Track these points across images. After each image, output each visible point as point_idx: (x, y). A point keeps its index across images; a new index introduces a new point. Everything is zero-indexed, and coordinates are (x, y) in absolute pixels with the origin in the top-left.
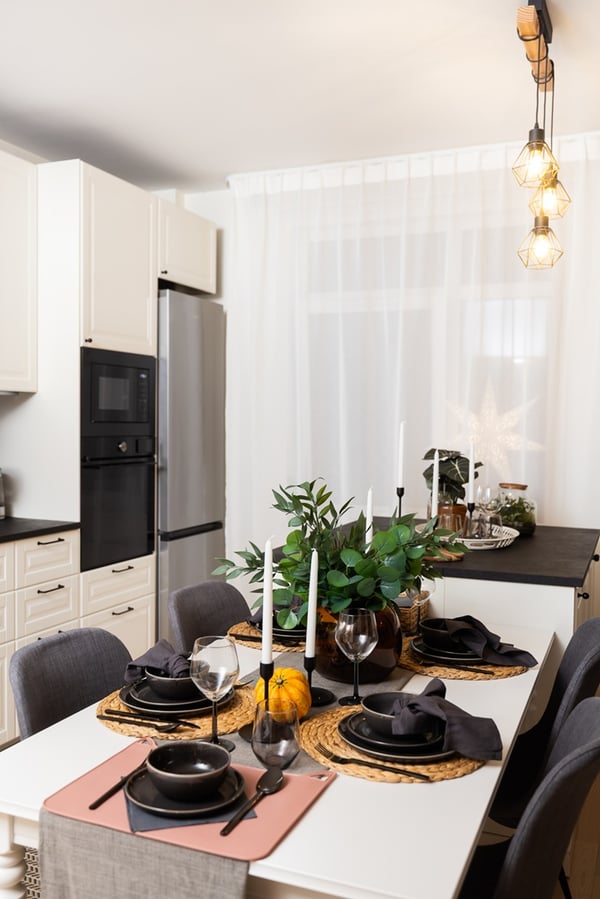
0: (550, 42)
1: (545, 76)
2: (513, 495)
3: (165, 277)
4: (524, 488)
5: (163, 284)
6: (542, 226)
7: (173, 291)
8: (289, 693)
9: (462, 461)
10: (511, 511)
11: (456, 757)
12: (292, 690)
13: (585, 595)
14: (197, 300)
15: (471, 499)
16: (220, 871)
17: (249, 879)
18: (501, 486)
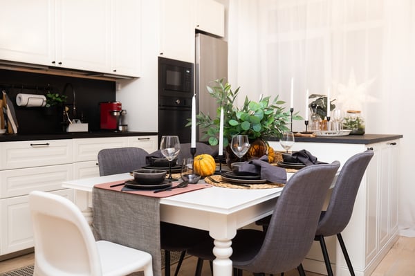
2: (354, 116)
3: (198, 28)
4: (359, 112)
5: (197, 31)
7: (202, 35)
8: (205, 163)
9: (326, 99)
10: (352, 123)
11: (268, 182)
12: (205, 161)
13: (372, 149)
14: (213, 38)
15: (328, 116)
16: (151, 203)
17: (161, 205)
18: (349, 112)
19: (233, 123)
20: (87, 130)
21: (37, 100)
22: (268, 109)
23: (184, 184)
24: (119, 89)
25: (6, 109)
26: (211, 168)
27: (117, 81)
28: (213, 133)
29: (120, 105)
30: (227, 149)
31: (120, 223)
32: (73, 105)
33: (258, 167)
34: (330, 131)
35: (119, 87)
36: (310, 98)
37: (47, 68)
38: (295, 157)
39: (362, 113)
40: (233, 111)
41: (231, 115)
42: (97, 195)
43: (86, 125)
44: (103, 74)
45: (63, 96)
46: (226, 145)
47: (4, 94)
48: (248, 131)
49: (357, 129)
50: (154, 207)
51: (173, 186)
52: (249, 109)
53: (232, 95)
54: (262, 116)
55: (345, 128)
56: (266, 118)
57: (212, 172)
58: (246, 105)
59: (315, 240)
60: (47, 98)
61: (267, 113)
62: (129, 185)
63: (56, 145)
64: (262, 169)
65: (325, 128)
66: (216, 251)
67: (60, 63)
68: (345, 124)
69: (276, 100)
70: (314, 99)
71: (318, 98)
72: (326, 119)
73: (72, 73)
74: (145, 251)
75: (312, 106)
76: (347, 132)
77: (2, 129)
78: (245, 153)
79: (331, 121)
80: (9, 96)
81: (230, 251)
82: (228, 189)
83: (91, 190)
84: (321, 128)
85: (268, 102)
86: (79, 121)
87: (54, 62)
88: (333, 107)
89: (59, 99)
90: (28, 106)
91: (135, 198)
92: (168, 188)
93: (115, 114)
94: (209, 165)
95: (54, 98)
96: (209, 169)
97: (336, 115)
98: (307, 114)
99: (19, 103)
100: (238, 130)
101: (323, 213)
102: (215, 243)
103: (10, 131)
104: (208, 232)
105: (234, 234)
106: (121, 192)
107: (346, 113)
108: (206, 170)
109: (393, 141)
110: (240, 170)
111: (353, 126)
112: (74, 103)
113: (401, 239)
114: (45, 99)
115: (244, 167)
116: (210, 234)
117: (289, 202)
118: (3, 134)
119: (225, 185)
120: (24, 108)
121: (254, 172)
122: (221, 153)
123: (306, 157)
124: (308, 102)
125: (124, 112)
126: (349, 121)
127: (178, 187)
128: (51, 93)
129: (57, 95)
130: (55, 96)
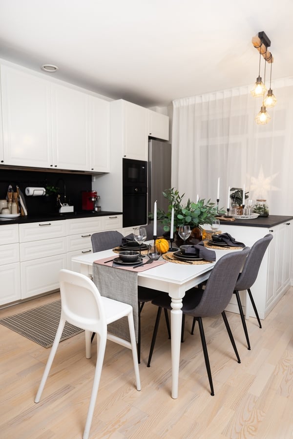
0: (269, 46)
1: (269, 58)
2: (262, 203)
3: (150, 135)
4: (265, 201)
5: (150, 138)
6: (263, 110)
7: (153, 140)
8: (162, 245)
9: (242, 191)
10: (260, 208)
11: (203, 260)
12: (163, 244)
13: (272, 231)
14: (161, 143)
15: (243, 204)
16: (132, 275)
17: (138, 276)
18: (258, 200)
19: (180, 217)
20: (72, 211)
21: (39, 191)
22: (203, 208)
23: (150, 261)
25: (19, 198)
26: (166, 248)
27: (92, 174)
28: (166, 223)
29: (96, 193)
30: (176, 233)
31: (111, 286)
33: (198, 250)
34: (244, 216)
35: (94, 180)
36: (231, 190)
38: (220, 238)
39: (267, 201)
40: (180, 208)
41: (179, 212)
42: (96, 268)
43: (72, 207)
45: (57, 188)
46: (175, 231)
47: (18, 187)
48: (190, 222)
49: (263, 213)
50: (134, 277)
51: (144, 263)
52: (190, 206)
53: (180, 198)
54: (199, 213)
55: (255, 212)
56: (202, 213)
57: (167, 251)
58: (189, 204)
59: (234, 293)
60: (46, 189)
61: (204, 210)
62: (116, 261)
63: (56, 224)
64: (200, 252)
65: (241, 213)
66: (172, 305)
67: (56, 166)
68: (255, 209)
69: (209, 202)
70: (234, 192)
71: (236, 191)
72: (241, 205)
74: (128, 304)
75: (232, 197)
76: (256, 215)
77: (18, 213)
78: (187, 238)
79: (245, 208)
80: (21, 190)
81: (181, 305)
82: (179, 264)
83: (92, 265)
84: (238, 212)
85: (203, 203)
86: (67, 204)
87: (52, 166)
88: (246, 197)
89: (55, 191)
90: (34, 195)
91: (121, 271)
92: (141, 264)
93: (93, 199)
94: (165, 246)
95: (51, 190)
96: (164, 248)
97: (249, 203)
98: (229, 202)
99: (27, 194)
100: (183, 221)
101: (240, 274)
102: (172, 300)
103: (23, 214)
104: (168, 293)
105: (184, 295)
106: (112, 267)
107: (256, 201)
108: (163, 250)
109: (288, 222)
110: (186, 252)
111: (261, 210)
112: (65, 193)
113: (291, 288)
114: (45, 190)
115: (188, 249)
116: (169, 295)
117: (218, 275)
118: (19, 217)
119: (177, 261)
120: (32, 197)
121: (195, 253)
122: (172, 237)
123: (228, 239)
124: (230, 193)
125: (98, 198)
126: (258, 207)
127: (147, 263)
128: (49, 186)
129: (53, 188)
130: (51, 188)
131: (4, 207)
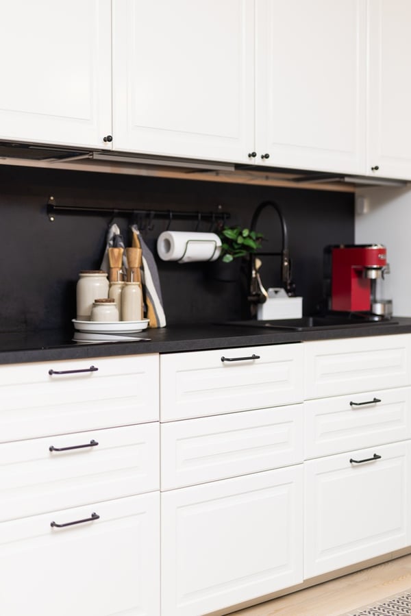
20: (299, 315)
24: (365, 210)
27: (357, 191)
29: (383, 251)
32: (281, 254)
35: (364, 206)
37: (232, 169)
43: (297, 303)
44: (342, 176)
47: (136, 232)
60: (224, 240)
67: (267, 156)
73: (267, 178)
77: (141, 318)
86: (282, 291)
87: (252, 155)
90: (186, 259)
93: (372, 274)
95: (240, 240)
99: (164, 255)
103: (153, 322)
112: (285, 251)
114: (219, 243)
118: (144, 331)
120: (176, 265)
125: (390, 267)
128: (232, 228)
129: (246, 233)
130: (241, 234)
131: (98, 298)
